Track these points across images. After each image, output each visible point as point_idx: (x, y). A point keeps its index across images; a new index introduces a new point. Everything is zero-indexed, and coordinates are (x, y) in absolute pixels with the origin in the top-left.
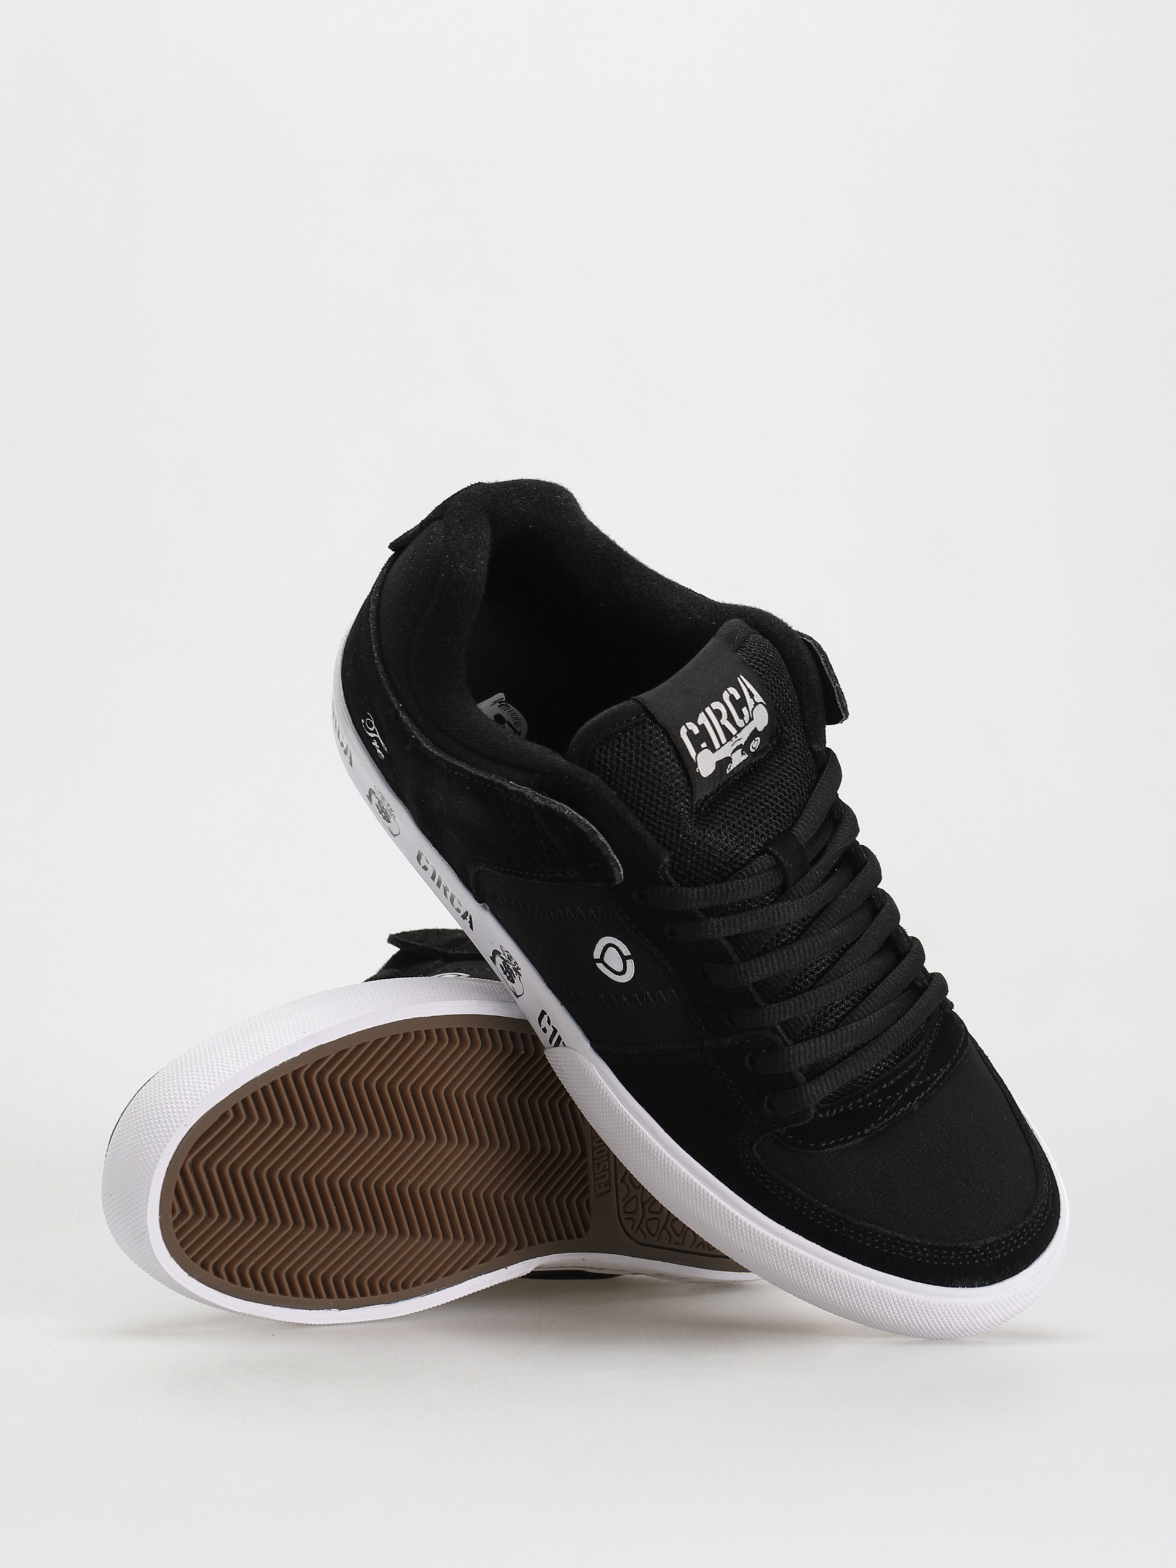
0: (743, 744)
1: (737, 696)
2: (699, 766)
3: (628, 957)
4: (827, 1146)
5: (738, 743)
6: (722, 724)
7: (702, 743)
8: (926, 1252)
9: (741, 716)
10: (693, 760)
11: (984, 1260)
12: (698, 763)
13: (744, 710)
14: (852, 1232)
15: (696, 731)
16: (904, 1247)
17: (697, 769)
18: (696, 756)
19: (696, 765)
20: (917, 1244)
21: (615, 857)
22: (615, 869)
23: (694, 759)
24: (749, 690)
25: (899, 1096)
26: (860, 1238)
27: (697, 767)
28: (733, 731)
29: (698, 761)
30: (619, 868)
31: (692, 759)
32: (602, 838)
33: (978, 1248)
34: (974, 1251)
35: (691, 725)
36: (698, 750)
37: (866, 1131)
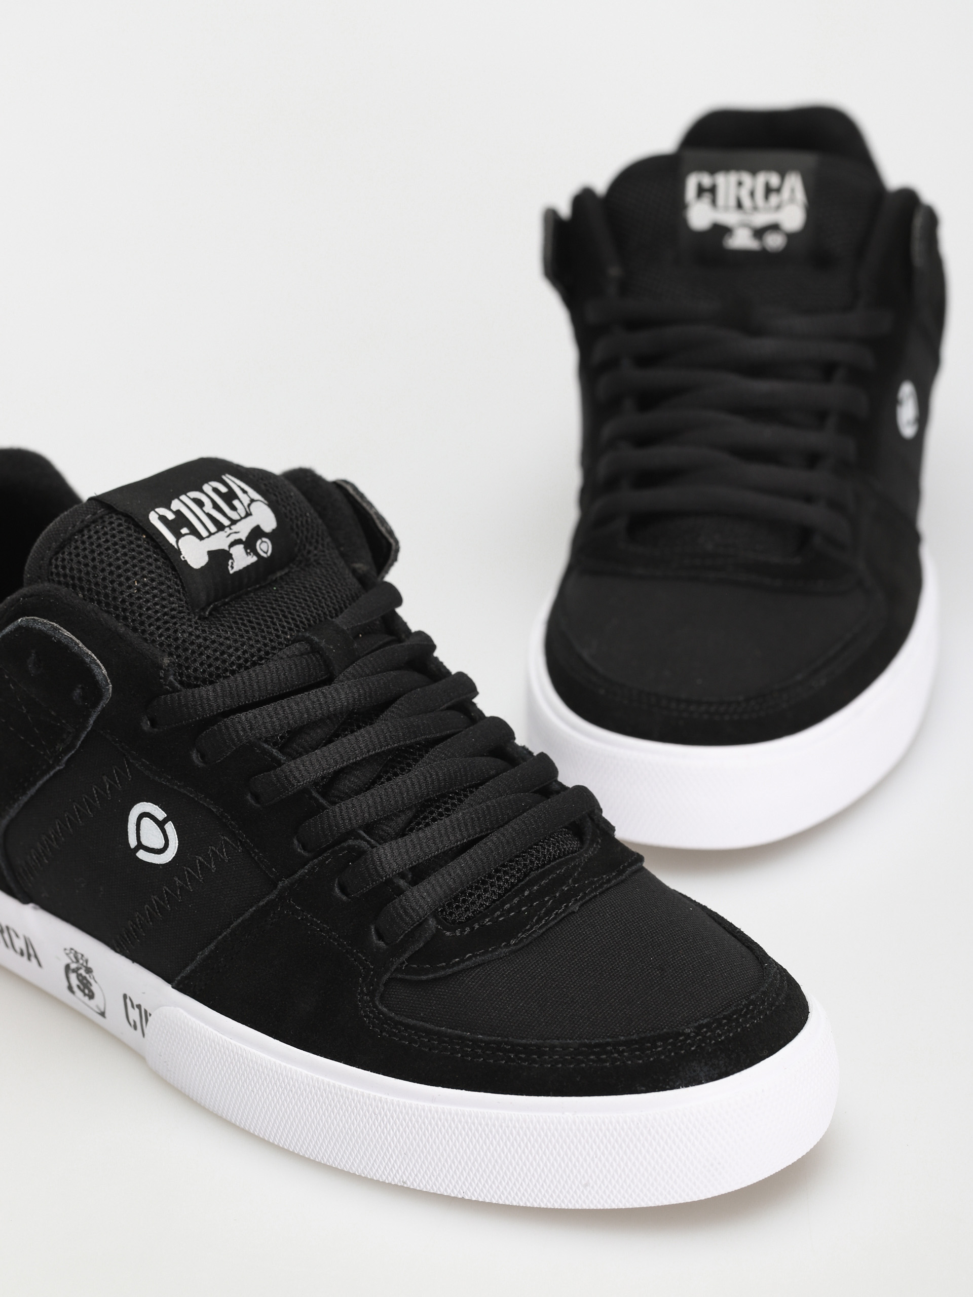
0: (244, 539)
1: (223, 489)
2: (182, 553)
3: (165, 821)
4: (463, 961)
5: (236, 537)
6: (207, 511)
7: (182, 528)
8: (623, 1051)
9: (234, 508)
10: (174, 546)
11: (703, 1045)
12: (181, 550)
13: (236, 503)
14: (523, 1056)
15: (171, 516)
16: (593, 1053)
17: (182, 557)
18: (177, 542)
19: (178, 552)
20: (608, 1044)
21: (90, 652)
22: (93, 666)
23: (176, 547)
24: (239, 487)
25: (548, 901)
26: (534, 1061)
27: (181, 554)
28: (226, 522)
29: (180, 548)
30: (98, 665)
31: (171, 545)
32: (67, 633)
33: (691, 1032)
34: (688, 1036)
35: (162, 511)
36: (178, 536)
37: (513, 942)
